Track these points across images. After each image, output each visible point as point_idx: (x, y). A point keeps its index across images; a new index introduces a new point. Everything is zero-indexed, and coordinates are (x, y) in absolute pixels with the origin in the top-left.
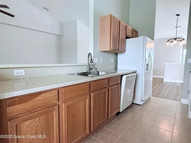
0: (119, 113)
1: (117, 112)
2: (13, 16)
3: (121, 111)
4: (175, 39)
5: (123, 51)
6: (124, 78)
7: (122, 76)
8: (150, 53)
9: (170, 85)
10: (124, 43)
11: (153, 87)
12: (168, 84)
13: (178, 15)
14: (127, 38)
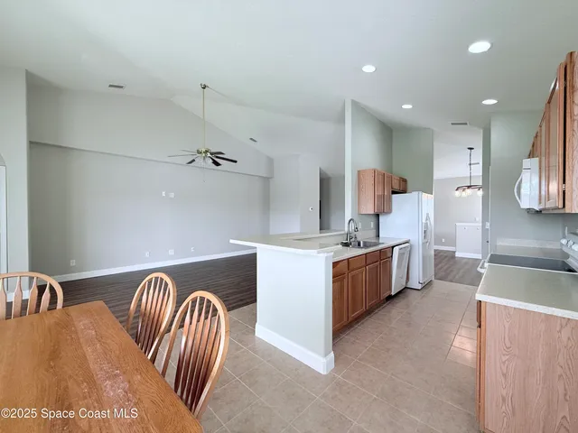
0: (390, 298)
1: (386, 295)
2: (236, 162)
3: (393, 294)
4: (469, 187)
5: (390, 211)
6: (396, 249)
7: (393, 247)
8: (428, 214)
9: (466, 263)
10: (390, 200)
11: (436, 265)
12: (464, 261)
13: (471, 149)
14: (394, 192)
